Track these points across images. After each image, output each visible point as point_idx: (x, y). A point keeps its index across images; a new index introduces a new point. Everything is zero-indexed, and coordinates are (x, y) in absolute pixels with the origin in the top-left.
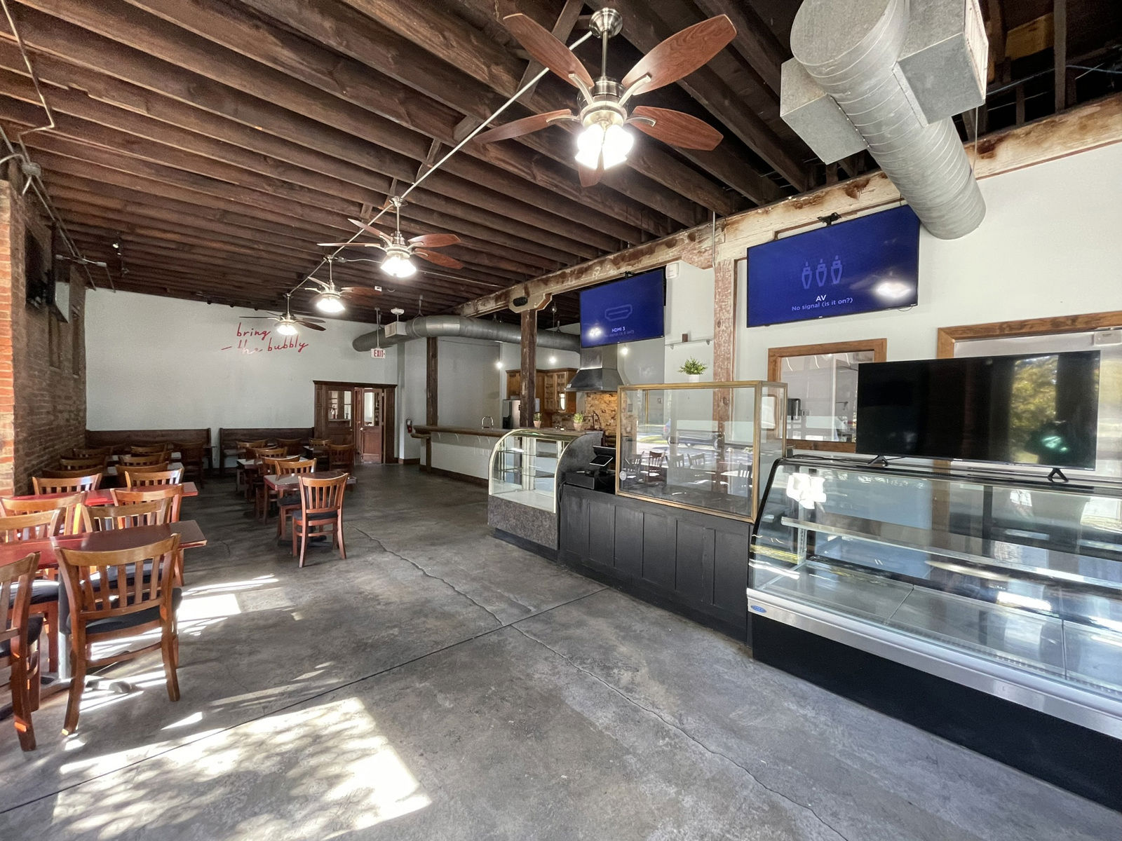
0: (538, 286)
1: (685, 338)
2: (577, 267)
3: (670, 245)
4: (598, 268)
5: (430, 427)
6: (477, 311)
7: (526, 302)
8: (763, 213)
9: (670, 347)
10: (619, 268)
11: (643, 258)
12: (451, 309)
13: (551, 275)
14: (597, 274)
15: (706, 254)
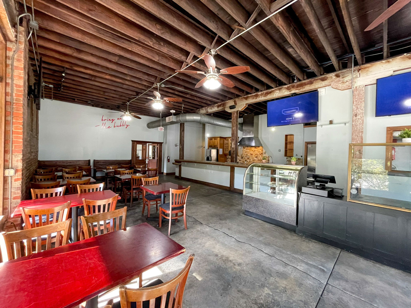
0: (242, 100)
1: (331, 122)
2: (265, 92)
3: (323, 80)
4: (278, 91)
5: (181, 160)
6: (207, 112)
7: (235, 107)
8: (386, 62)
9: (320, 127)
10: (291, 91)
11: (306, 86)
12: (193, 111)
13: (249, 95)
14: (277, 94)
15: (347, 83)
